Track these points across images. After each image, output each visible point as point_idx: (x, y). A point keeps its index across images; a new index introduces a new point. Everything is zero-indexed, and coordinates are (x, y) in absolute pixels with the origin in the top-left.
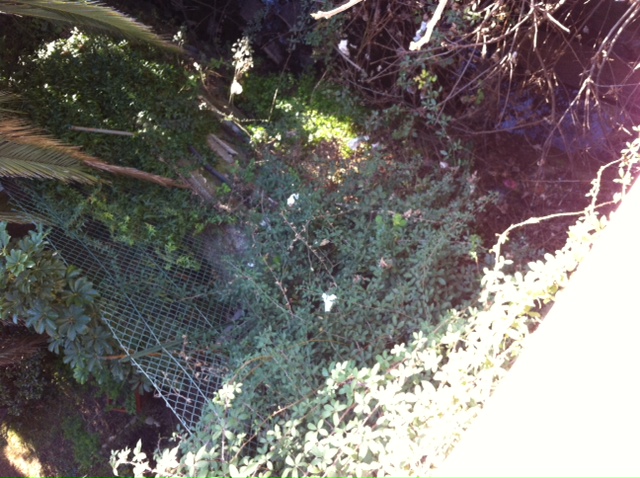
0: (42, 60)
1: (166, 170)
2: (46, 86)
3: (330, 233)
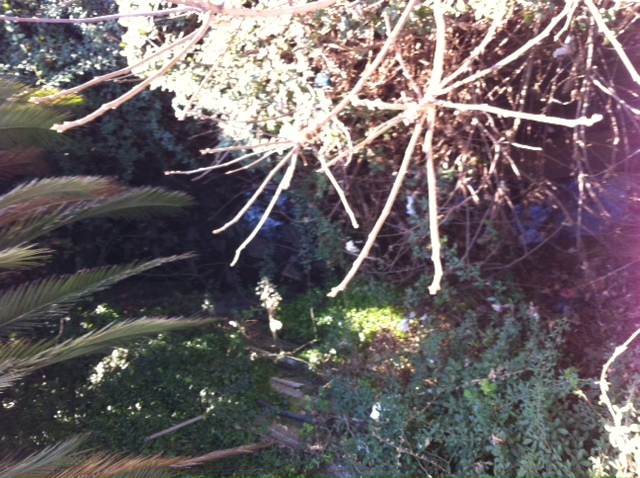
0: (96, 385)
1: (246, 435)
2: (109, 408)
3: (429, 430)
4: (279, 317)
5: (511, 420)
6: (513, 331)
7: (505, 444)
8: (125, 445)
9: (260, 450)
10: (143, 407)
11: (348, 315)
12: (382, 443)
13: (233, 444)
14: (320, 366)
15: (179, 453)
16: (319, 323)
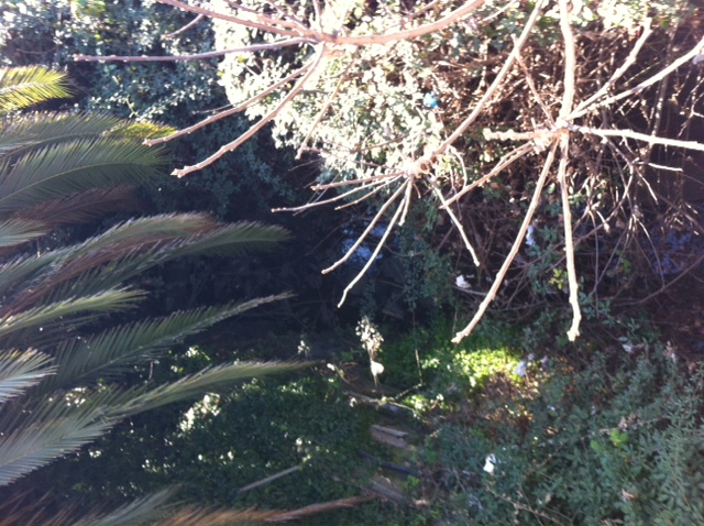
0: (187, 431)
1: (345, 488)
2: (200, 457)
3: (550, 485)
4: (380, 359)
5: (644, 474)
6: (647, 374)
7: (637, 501)
8: (217, 497)
9: (360, 504)
10: (235, 456)
11: (458, 356)
12: (497, 499)
13: (331, 497)
14: (426, 414)
15: (274, 506)
16: (424, 367)
